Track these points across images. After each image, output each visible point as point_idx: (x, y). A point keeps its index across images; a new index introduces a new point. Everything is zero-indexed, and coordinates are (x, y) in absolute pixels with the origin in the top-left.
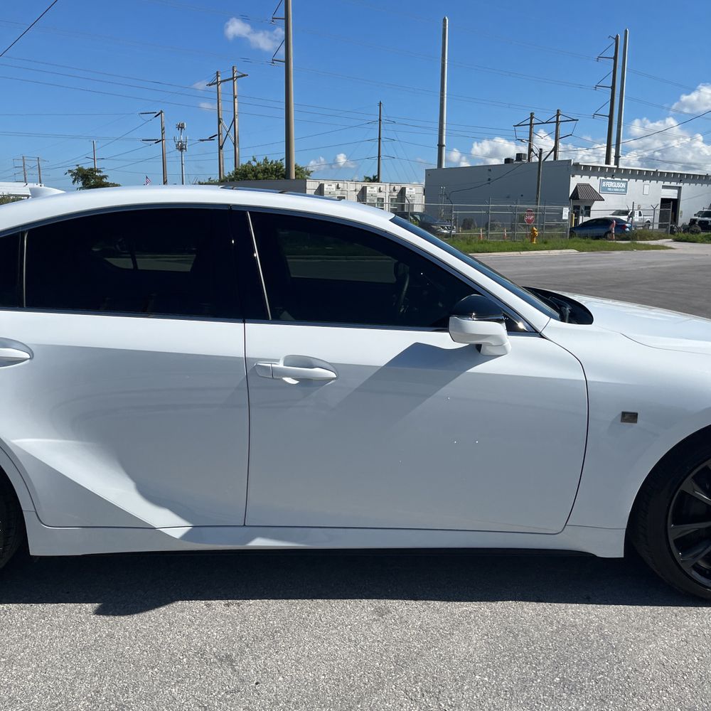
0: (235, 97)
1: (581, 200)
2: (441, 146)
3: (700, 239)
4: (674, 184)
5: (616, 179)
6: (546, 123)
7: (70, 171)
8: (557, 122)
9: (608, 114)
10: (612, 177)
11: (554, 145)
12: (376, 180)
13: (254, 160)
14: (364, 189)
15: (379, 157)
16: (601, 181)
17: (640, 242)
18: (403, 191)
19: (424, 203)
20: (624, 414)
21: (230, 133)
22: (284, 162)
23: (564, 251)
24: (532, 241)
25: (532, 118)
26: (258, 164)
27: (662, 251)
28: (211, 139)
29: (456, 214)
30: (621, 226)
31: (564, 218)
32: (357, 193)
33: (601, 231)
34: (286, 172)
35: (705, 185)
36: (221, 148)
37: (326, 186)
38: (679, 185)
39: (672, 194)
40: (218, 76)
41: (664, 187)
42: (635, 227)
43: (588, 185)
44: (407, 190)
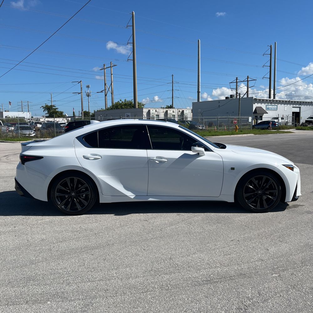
0: (112, 75)
1: (258, 114)
2: (198, 92)
3: (307, 128)
4: (297, 106)
5: (272, 104)
6: (243, 81)
7: (42, 106)
8: (248, 81)
9: (269, 77)
10: (271, 103)
11: (247, 90)
12: (171, 107)
13: (121, 101)
14: (167, 112)
15: (173, 97)
16: (266, 106)
17: (282, 130)
18: (183, 111)
19: (192, 117)
20: (231, 168)
21: (110, 89)
22: (133, 101)
23: (248, 135)
24: (236, 131)
25: (237, 79)
26: (122, 102)
27: (289, 134)
28: (102, 92)
29: (205, 121)
30: (274, 124)
31: (249, 121)
32: (164, 113)
33: (266, 126)
34: (134, 105)
35: (311, 106)
36: (106, 95)
37: (151, 111)
38: (299, 106)
39: (297, 110)
40: (104, 66)
41: (293, 107)
42: (280, 124)
43: (261, 107)
44: (185, 111)
